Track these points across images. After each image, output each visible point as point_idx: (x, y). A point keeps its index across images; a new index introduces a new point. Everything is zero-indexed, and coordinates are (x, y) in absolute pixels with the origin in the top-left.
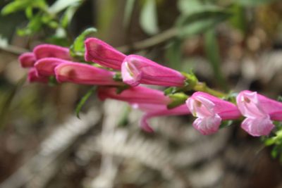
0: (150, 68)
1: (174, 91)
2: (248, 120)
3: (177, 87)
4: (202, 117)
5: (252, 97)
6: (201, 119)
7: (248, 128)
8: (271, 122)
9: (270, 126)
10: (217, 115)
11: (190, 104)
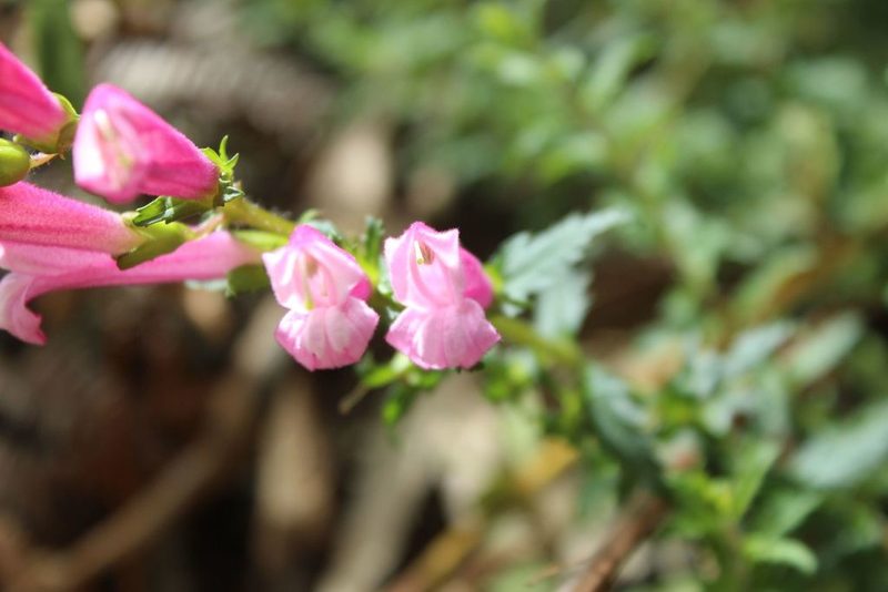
2: (410, 317)
5: (446, 246)
8: (492, 328)
10: (363, 304)
11: (281, 266)
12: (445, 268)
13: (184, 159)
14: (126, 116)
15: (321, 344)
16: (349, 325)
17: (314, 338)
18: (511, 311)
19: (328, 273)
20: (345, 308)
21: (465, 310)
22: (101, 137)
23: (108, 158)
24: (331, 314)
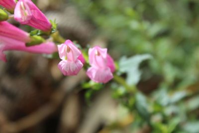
0: (36, 11)
1: (39, 34)
2: (93, 69)
3: (42, 30)
4: (66, 61)
5: (103, 52)
6: (64, 62)
7: (91, 75)
8: (111, 74)
9: (110, 76)
10: (80, 61)
11: (61, 48)
12: (103, 58)
13: (43, 20)
14: (28, 4)
15: (68, 69)
16: (76, 66)
17: (67, 67)
18: (119, 74)
19: (72, 52)
20: (76, 62)
21: (106, 69)
22: (21, 8)
23: (22, 13)
24: (72, 63)
